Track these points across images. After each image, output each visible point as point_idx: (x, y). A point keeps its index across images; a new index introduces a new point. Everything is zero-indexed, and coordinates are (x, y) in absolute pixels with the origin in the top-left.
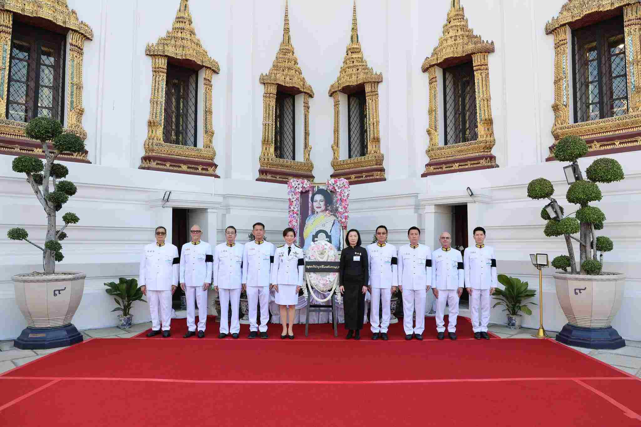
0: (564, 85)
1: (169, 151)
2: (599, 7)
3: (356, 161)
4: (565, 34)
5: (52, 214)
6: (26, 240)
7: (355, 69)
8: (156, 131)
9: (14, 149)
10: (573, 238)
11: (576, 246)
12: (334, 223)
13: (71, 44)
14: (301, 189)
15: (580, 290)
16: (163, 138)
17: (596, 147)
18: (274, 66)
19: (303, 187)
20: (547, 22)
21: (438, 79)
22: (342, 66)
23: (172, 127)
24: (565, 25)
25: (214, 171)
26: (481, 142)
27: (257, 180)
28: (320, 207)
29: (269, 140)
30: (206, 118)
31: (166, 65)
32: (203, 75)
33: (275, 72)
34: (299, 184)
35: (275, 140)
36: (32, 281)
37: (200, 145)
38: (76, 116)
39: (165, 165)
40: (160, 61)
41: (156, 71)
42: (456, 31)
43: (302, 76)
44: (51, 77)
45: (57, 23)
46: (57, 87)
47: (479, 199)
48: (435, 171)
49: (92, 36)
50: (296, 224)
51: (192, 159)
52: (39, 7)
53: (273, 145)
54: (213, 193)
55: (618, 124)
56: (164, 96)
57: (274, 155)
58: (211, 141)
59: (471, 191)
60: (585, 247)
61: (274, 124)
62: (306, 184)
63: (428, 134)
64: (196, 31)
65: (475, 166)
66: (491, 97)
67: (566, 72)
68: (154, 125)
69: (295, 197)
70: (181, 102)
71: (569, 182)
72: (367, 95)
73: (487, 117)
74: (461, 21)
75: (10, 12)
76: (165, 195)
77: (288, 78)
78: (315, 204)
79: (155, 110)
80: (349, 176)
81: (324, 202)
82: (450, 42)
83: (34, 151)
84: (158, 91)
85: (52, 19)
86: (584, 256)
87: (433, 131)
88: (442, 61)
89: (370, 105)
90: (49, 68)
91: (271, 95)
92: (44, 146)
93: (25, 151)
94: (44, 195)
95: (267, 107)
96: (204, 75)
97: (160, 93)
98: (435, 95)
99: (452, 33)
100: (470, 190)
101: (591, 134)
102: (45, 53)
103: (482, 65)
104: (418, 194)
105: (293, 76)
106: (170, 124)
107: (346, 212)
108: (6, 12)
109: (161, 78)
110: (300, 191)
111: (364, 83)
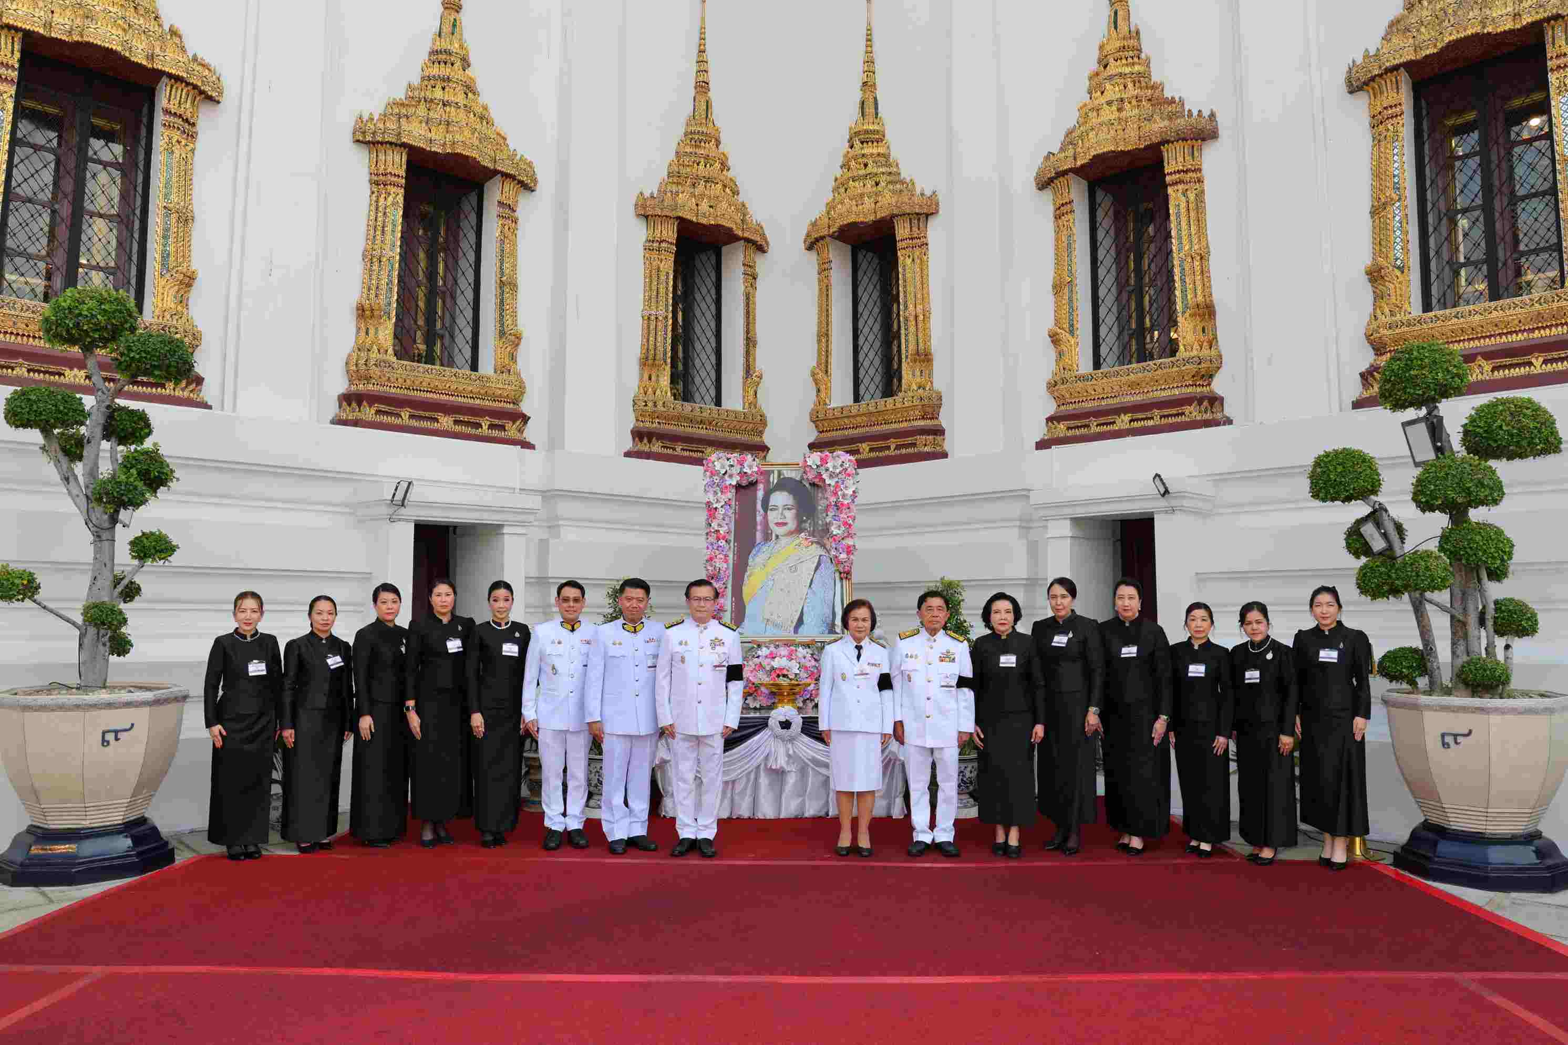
0: (1397, 218)
1: (408, 381)
2: (1483, 24)
3: (872, 409)
4: (1398, 93)
5: (105, 535)
6: (35, 601)
7: (870, 183)
8: (377, 329)
9: (13, 370)
10: (1430, 602)
11: (1440, 624)
12: (819, 564)
13: (167, 112)
14: (739, 478)
15: (1455, 736)
16: (394, 350)
17: (1482, 371)
18: (670, 175)
19: (743, 474)
20: (1351, 64)
21: (1075, 206)
22: (838, 176)
23: (416, 322)
24: (1396, 68)
25: (521, 431)
26: (1187, 361)
27: (628, 454)
28: (785, 524)
29: (657, 358)
30: (502, 301)
31: (404, 167)
32: (495, 193)
33: (674, 188)
34: (732, 466)
35: (672, 358)
36: (43, 708)
37: (487, 365)
38: (176, 288)
39: (398, 416)
40: (389, 158)
41: (378, 182)
42: (1122, 87)
43: (741, 198)
44: (115, 193)
45: (132, 59)
46: (128, 216)
47: (1186, 503)
48: (1070, 433)
49: (221, 93)
50: (725, 566)
51: (465, 400)
52: (87, 17)
53: (668, 368)
54: (518, 487)
55: (1539, 314)
56: (399, 243)
57: (669, 394)
58: (513, 358)
59: (1164, 484)
60: (1464, 624)
61: (670, 315)
62: (750, 467)
63: (1052, 341)
64: (480, 86)
65: (1171, 420)
66: (1212, 249)
67: (1402, 186)
68: (372, 317)
69: (724, 498)
70: (440, 259)
71: (1417, 460)
72: (899, 245)
73: (1200, 298)
74: (1133, 64)
75: (17, 29)
76: (396, 490)
77: (704, 206)
78: (773, 517)
79: (374, 277)
80: (853, 447)
81: (794, 511)
82: (1109, 114)
83: (63, 374)
84: (383, 232)
85: (119, 49)
86: (1461, 648)
87: (1064, 335)
88: (1086, 161)
89: (907, 271)
90: (109, 168)
91: (664, 245)
92: (91, 363)
93: (42, 375)
94: (87, 487)
95: (652, 274)
96: (499, 193)
97: (388, 237)
98: (1069, 245)
99: (1113, 92)
100: (1161, 480)
101: (1469, 340)
102: (99, 134)
103: (1186, 172)
104: (1029, 490)
105: (717, 197)
106: (413, 313)
107: (850, 535)
108: (6, 30)
109: (390, 199)
110: (734, 483)
111: (893, 216)
